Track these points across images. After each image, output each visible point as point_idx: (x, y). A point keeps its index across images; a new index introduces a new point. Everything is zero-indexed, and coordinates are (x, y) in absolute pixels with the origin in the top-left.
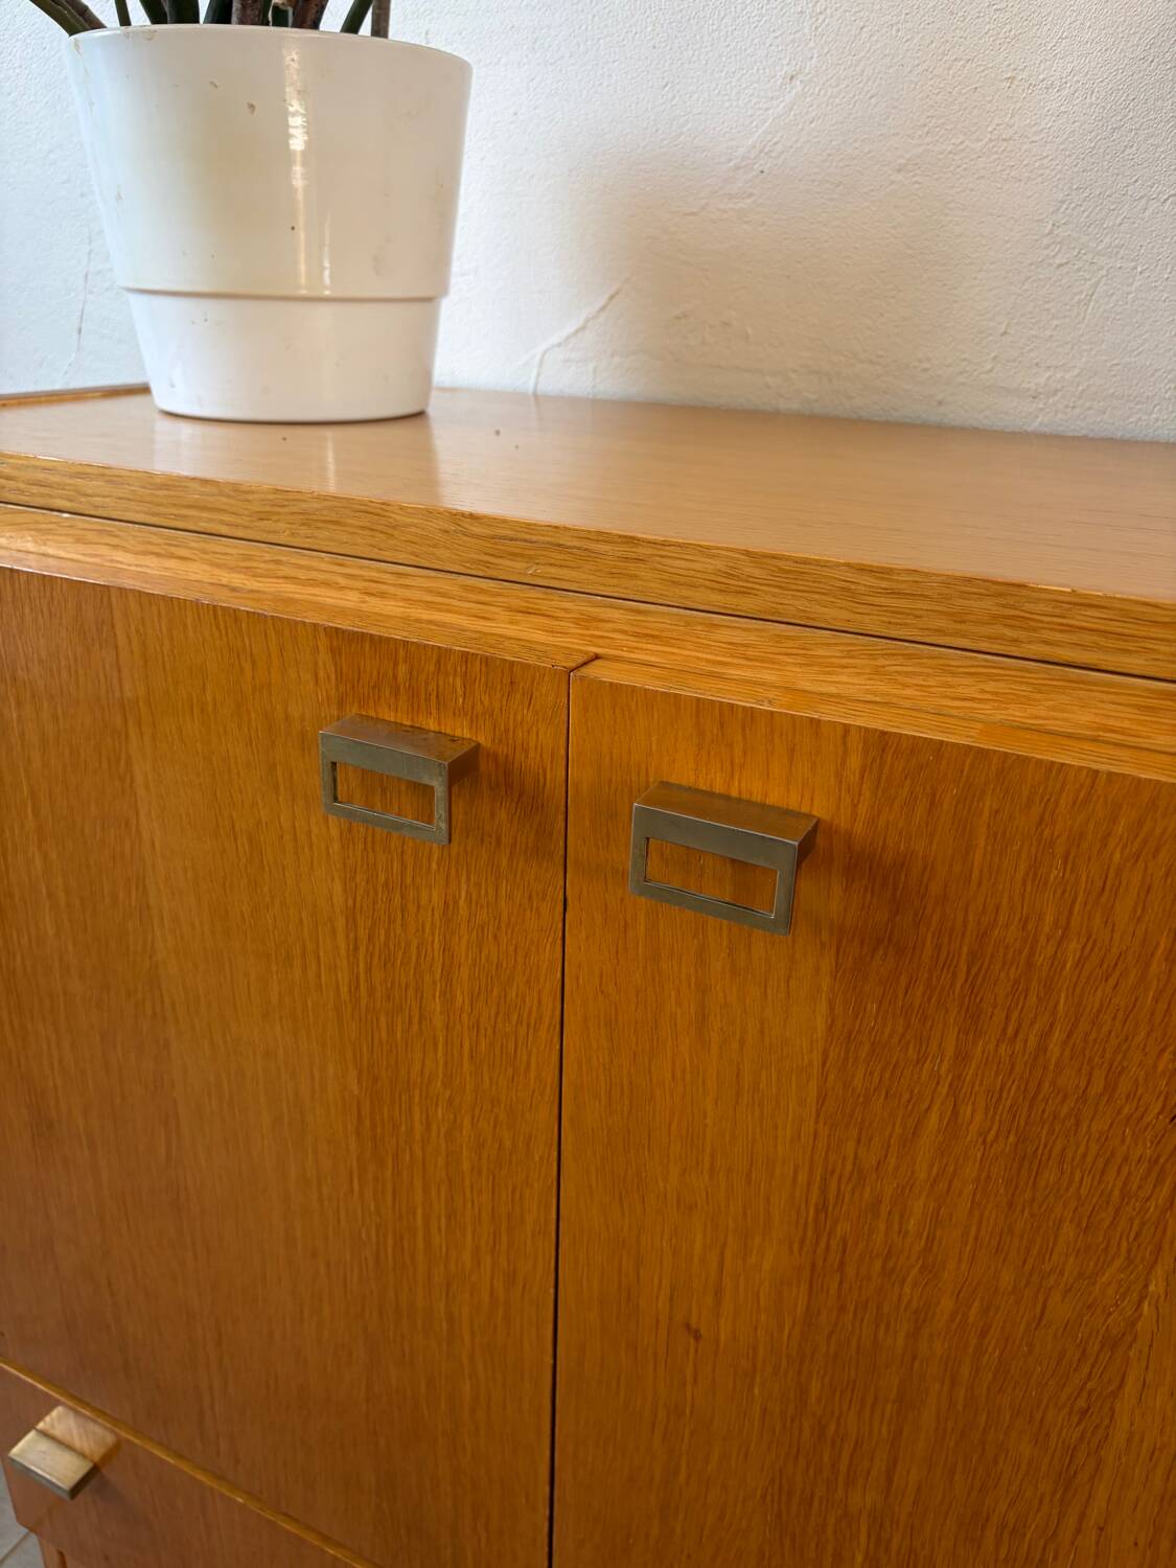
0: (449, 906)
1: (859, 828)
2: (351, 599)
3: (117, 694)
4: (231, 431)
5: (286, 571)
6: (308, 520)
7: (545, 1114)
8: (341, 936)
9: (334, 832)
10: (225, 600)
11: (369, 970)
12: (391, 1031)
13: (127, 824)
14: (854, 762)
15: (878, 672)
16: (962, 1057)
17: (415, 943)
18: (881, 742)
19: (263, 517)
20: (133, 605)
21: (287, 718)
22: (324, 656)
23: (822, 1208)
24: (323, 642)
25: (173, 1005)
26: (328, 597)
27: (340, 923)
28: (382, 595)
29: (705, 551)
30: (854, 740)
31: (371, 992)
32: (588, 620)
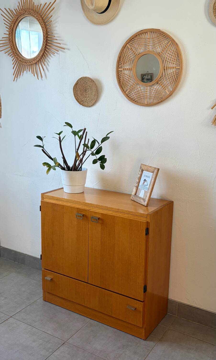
0: (82, 224)
1: (101, 218)
2: (78, 206)
3: (64, 212)
4: (69, 194)
8: (76, 226)
9: (76, 219)
10: (71, 206)
11: (78, 228)
12: (79, 232)
13: (63, 220)
14: (101, 215)
15: (102, 210)
16: (106, 229)
17: (80, 226)
18: (102, 213)
21: (74, 213)
22: (76, 210)
23: (101, 239)
25: (65, 232)
26: (77, 206)
28: (80, 206)
31: (78, 230)
32: (90, 208)
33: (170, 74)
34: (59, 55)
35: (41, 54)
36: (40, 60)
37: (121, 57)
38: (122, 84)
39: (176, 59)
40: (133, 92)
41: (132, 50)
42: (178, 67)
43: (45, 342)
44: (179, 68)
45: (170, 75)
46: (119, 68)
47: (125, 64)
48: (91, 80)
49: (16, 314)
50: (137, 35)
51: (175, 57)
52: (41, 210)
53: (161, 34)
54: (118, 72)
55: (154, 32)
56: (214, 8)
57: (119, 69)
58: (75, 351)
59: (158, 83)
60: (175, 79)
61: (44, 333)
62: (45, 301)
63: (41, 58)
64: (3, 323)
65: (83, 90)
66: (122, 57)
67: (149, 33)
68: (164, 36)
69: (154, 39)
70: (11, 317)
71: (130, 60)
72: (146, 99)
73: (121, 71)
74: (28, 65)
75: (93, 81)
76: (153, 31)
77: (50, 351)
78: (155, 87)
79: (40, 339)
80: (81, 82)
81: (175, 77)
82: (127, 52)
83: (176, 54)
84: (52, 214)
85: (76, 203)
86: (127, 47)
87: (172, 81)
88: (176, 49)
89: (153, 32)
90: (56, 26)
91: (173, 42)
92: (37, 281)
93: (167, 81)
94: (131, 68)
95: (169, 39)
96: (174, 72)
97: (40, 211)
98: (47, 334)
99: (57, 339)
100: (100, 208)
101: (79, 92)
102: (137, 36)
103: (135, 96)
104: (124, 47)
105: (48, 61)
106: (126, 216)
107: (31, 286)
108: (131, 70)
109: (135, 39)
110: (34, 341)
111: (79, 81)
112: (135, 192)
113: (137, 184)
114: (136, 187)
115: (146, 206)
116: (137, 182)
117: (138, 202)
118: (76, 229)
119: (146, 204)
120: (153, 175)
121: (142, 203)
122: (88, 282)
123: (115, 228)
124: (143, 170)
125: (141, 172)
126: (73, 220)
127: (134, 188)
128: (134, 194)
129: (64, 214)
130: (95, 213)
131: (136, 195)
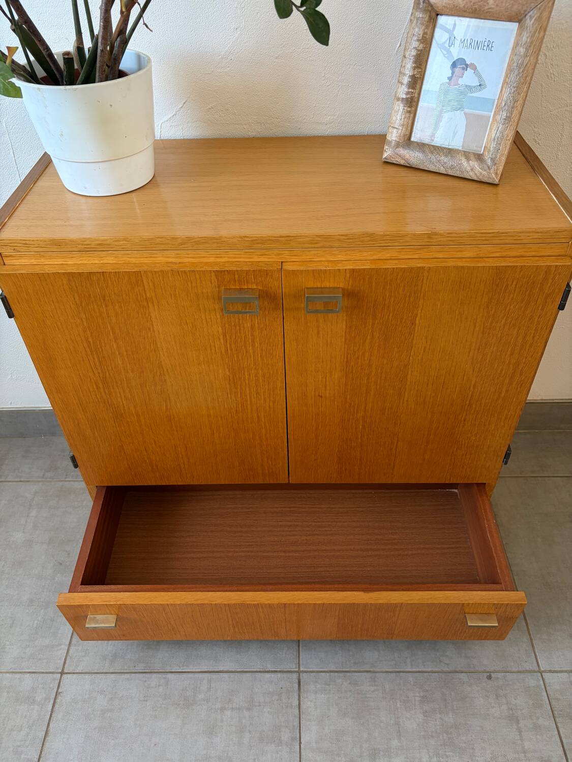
1: (350, 287)
2: (212, 260)
3: (145, 297)
5: (190, 256)
6: (198, 243)
7: (281, 364)
8: (222, 340)
9: (218, 317)
11: (231, 345)
12: (238, 357)
13: (149, 329)
14: (348, 275)
15: (347, 254)
17: (243, 336)
18: (353, 271)
20: (150, 275)
21: (202, 293)
22: (213, 277)
23: (347, 361)
24: (213, 274)
25: (167, 370)
26: (205, 260)
27: (221, 337)
28: (221, 257)
30: (347, 271)
31: (231, 350)
32: (279, 254)
43: (246, 713)
49: (71, 652)
52: (15, 313)
58: (350, 691)
61: (214, 676)
64: (58, 715)
70: (62, 673)
77: (285, 736)
79: (222, 709)
84: (83, 316)
92: (39, 481)
97: (11, 315)
98: (226, 675)
99: (268, 675)
100: (337, 244)
107: (34, 513)
110: (211, 731)
112: (407, 129)
113: (414, 88)
114: (412, 103)
115: (497, 181)
116: (413, 77)
117: (442, 170)
118: (223, 350)
119: (496, 174)
120: (519, 34)
121: (471, 174)
122: (287, 482)
123: (419, 311)
124: (438, 15)
125: (427, 27)
126: (204, 321)
127: (396, 108)
128: (404, 135)
129: (150, 305)
130: (317, 274)
131: (413, 139)
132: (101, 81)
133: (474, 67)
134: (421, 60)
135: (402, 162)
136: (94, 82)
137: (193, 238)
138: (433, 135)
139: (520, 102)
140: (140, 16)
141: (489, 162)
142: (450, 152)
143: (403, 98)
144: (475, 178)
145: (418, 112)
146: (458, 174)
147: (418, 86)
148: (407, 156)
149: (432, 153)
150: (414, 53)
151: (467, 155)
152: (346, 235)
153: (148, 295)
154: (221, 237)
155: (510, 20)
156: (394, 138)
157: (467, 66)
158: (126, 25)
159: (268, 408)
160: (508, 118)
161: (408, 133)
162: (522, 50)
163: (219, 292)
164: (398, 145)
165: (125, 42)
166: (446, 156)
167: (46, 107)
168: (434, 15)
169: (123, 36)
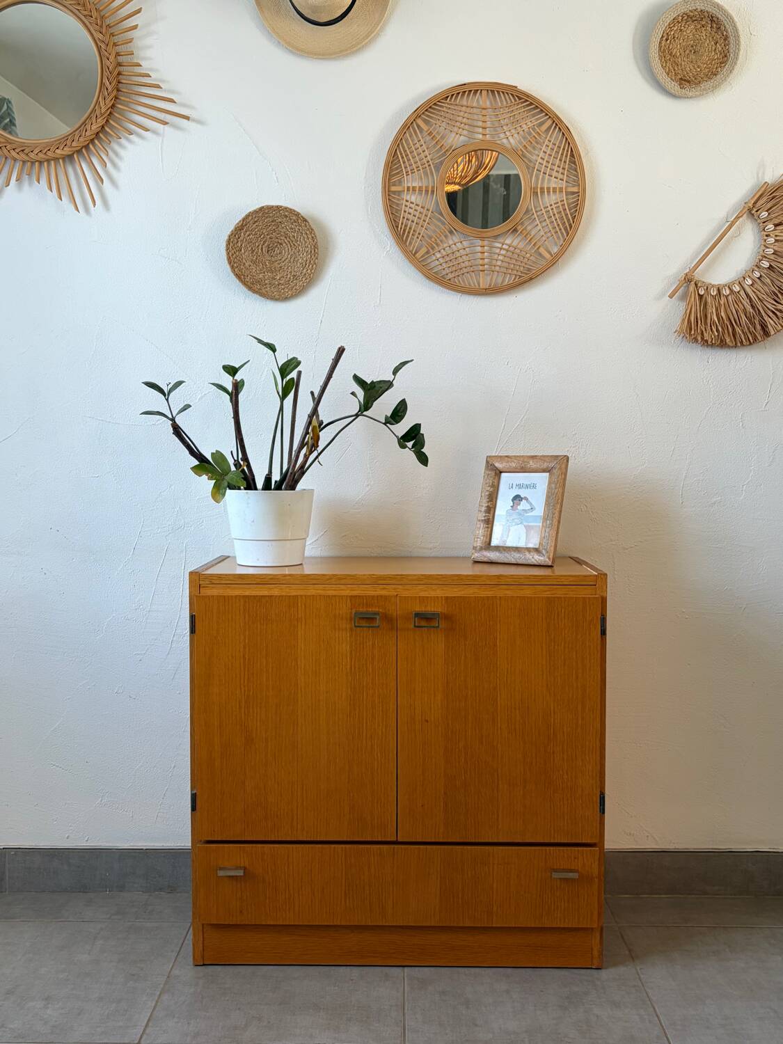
0: (373, 644)
1: (446, 612)
3: (297, 616)
5: (333, 588)
6: (340, 579)
8: (348, 658)
9: (348, 635)
11: (355, 662)
12: (359, 675)
13: (294, 647)
14: (444, 601)
15: (443, 590)
16: (465, 645)
17: (365, 655)
18: (447, 598)
19: (328, 579)
20: (304, 597)
21: (339, 615)
22: (348, 601)
23: (447, 682)
24: (348, 599)
25: (301, 688)
27: (348, 654)
29: (415, 575)
30: (443, 599)
31: (355, 668)
32: (395, 589)
33: (551, 205)
34: (161, 138)
35: (94, 127)
36: (87, 147)
37: (399, 153)
38: (404, 230)
39: (567, 166)
40: (438, 255)
41: (432, 138)
42: (575, 189)
44: (577, 191)
45: (552, 209)
46: (394, 185)
47: (412, 173)
48: (298, 214)
50: (448, 97)
51: (565, 162)
52: (197, 630)
53: (520, 98)
54: (389, 195)
55: (501, 93)
56: (660, 47)
57: (393, 189)
59: (515, 230)
60: (568, 220)
62: (204, 965)
63: (92, 141)
65: (260, 247)
66: (401, 154)
67: (484, 93)
68: (531, 104)
69: (502, 110)
71: (428, 162)
72: (481, 273)
73: (399, 193)
74: (33, 163)
75: (306, 220)
76: (495, 90)
78: (508, 241)
80: (257, 221)
81: (566, 215)
82: (419, 141)
83: (566, 156)
84: (247, 633)
85: (343, 582)
86: (418, 126)
87: (558, 225)
88: (566, 142)
89: (498, 92)
90: (149, 47)
91: (557, 124)
92: (105, 922)
93: (544, 224)
94: (433, 187)
95: (544, 114)
96: (565, 202)
97: (193, 632)
100: (435, 582)
101: (246, 254)
102: (448, 100)
103: (445, 266)
104: (408, 127)
105: (116, 154)
106: (528, 592)
107: (100, 942)
108: (433, 192)
109: (441, 106)
111: (250, 218)
112: (487, 538)
113: (489, 513)
114: (489, 522)
115: (550, 564)
116: (488, 506)
117: (513, 561)
118: (349, 667)
119: (549, 558)
120: (550, 478)
121: (533, 560)
122: (395, 840)
123: (498, 634)
124: (501, 472)
125: (494, 479)
126: (337, 640)
127: (478, 526)
128: (485, 542)
129: (299, 624)
130: (423, 600)
131: (492, 545)
132: (286, 489)
133: (526, 499)
134: (492, 498)
135: (485, 560)
136: (281, 490)
137: (336, 575)
138: (505, 541)
139: (557, 514)
140: (317, 457)
141: (544, 552)
142: (517, 549)
143: (482, 520)
144: (536, 563)
145: (494, 528)
146: (524, 562)
147: (492, 512)
148: (488, 555)
149: (505, 550)
150: (487, 493)
151: (529, 550)
152: (441, 575)
153: (300, 616)
154: (356, 575)
155: (544, 471)
156: (478, 544)
157: (522, 498)
158: (305, 464)
159: (380, 734)
160: (551, 524)
161: (488, 540)
162: (553, 486)
163: (351, 613)
164: (481, 549)
165: (303, 473)
166: (515, 551)
167: (248, 504)
168: (498, 472)
169: (302, 471)
